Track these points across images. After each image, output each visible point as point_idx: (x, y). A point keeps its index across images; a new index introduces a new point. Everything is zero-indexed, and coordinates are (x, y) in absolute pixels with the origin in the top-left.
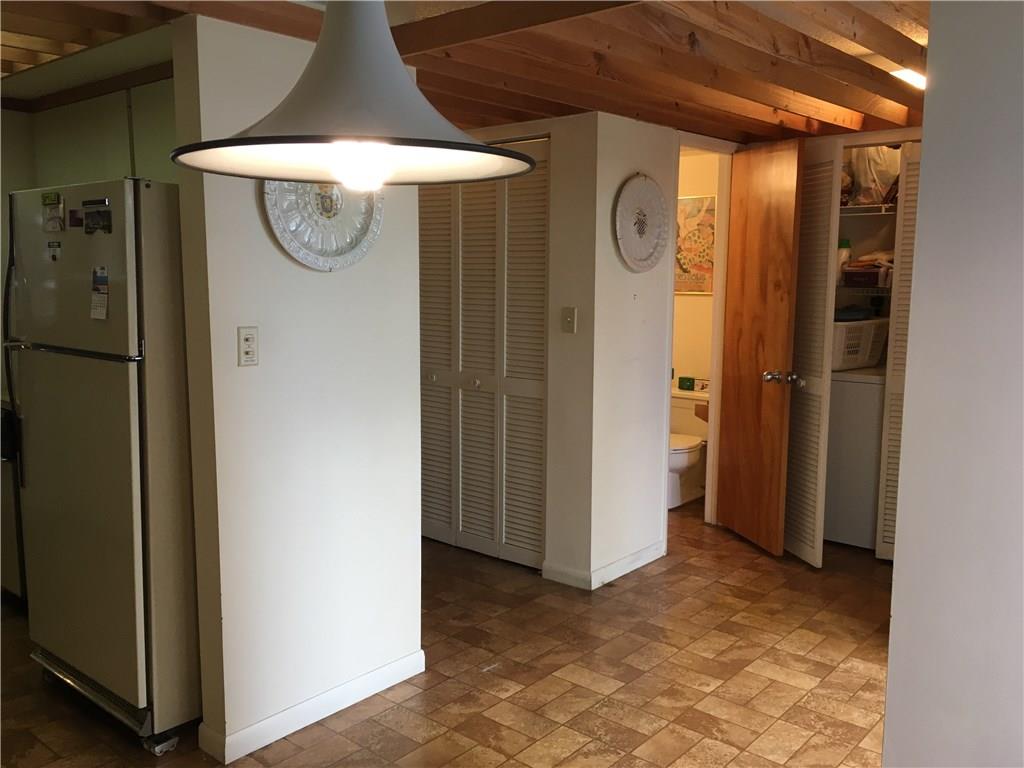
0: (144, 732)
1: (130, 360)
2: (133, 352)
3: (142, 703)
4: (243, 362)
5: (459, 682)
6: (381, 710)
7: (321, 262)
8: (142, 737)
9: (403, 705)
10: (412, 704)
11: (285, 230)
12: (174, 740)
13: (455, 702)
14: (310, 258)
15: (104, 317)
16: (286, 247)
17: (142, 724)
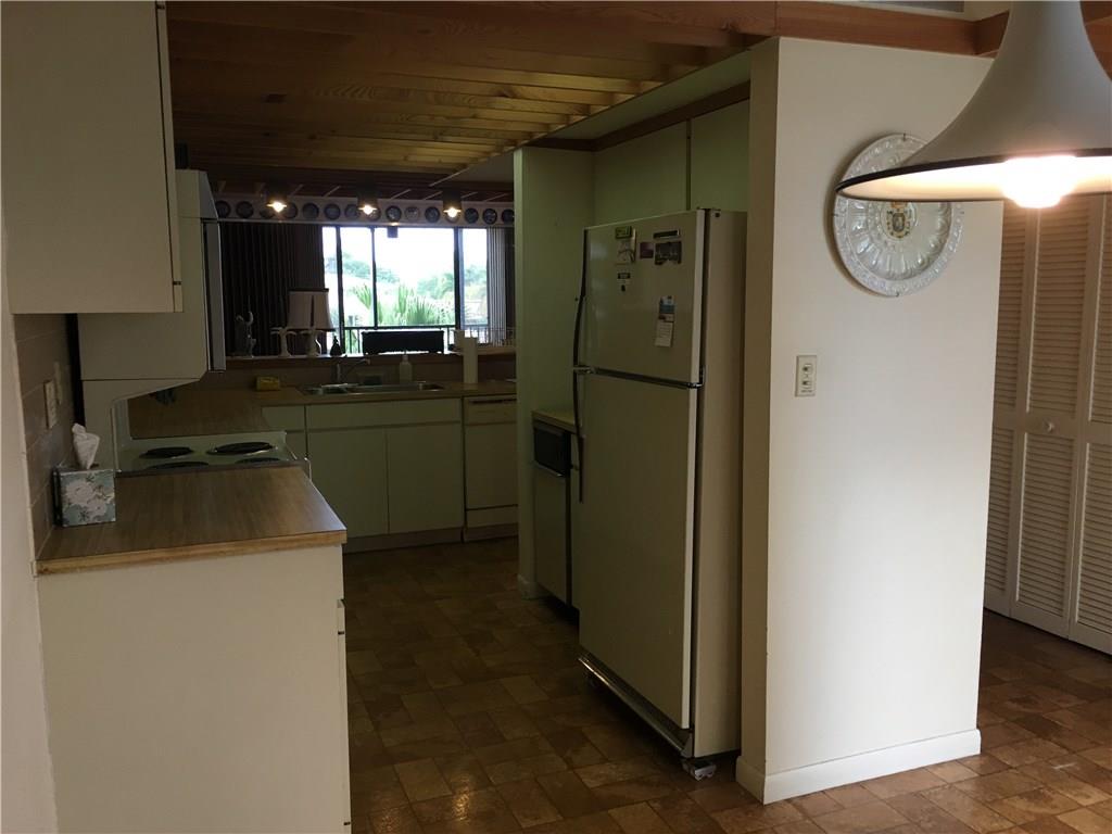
0: (685, 753)
1: (691, 386)
2: (695, 379)
3: (685, 725)
4: (800, 393)
5: (1025, 775)
6: (929, 786)
7: (888, 286)
8: (683, 757)
9: (957, 786)
10: (967, 787)
11: (852, 253)
12: (712, 768)
13: (1021, 796)
14: (876, 283)
15: (668, 345)
16: (851, 270)
17: (684, 744)
